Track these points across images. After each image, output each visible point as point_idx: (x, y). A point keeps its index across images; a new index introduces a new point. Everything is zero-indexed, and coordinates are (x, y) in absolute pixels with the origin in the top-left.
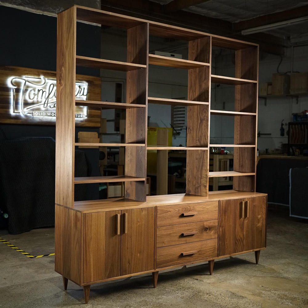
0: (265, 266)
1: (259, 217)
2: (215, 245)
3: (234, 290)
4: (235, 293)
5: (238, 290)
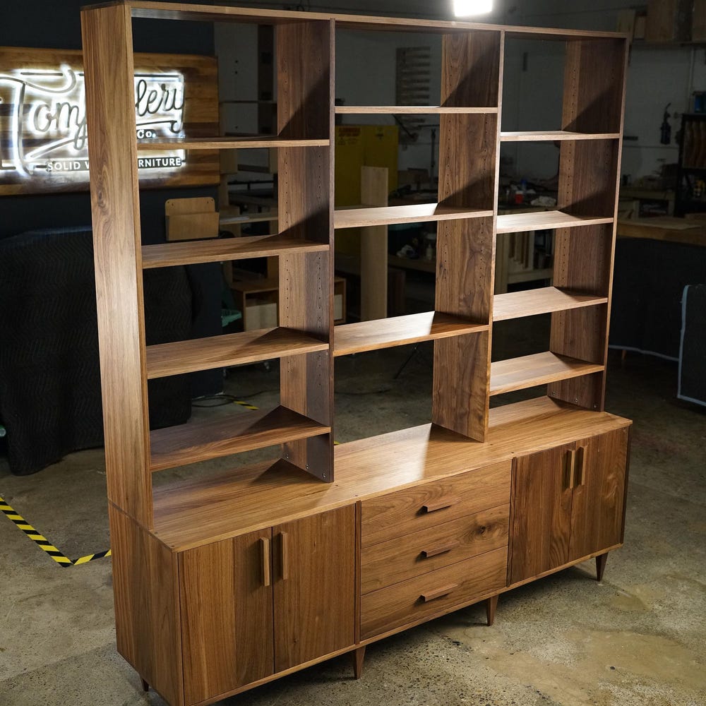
0: (617, 588)
1: (611, 477)
2: (502, 562)
3: (545, 684)
4: (546, 697)
5: (556, 685)
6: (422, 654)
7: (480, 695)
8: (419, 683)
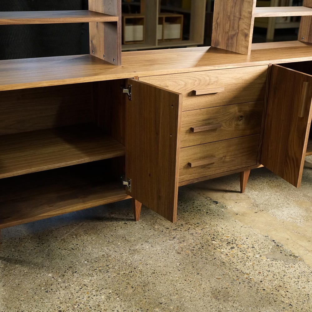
3: (280, 236)
4: (280, 245)
5: (288, 237)
6: (189, 208)
7: (228, 240)
8: (182, 227)
